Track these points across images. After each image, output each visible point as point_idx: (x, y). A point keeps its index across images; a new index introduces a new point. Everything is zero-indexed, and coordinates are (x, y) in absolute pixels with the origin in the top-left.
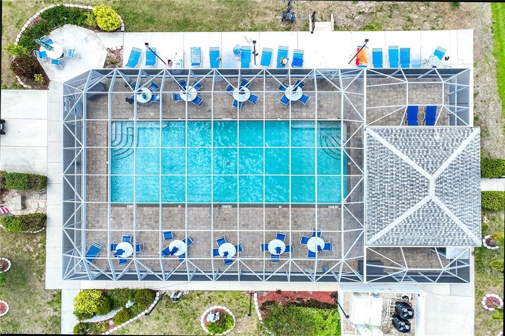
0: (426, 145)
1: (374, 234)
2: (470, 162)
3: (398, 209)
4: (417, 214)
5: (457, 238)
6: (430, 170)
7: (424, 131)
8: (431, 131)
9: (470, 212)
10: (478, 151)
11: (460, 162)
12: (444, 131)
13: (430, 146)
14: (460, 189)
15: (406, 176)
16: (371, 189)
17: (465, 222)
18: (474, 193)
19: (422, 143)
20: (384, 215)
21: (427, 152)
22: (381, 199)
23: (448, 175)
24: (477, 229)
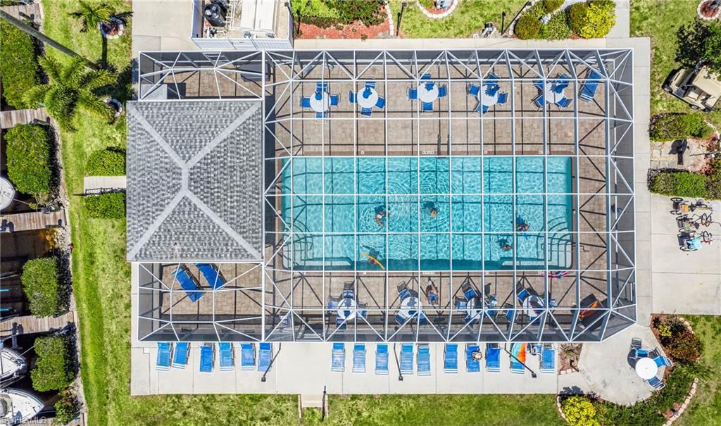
0: (191, 236)
1: (253, 116)
2: (139, 214)
3: (225, 150)
4: (203, 144)
5: (155, 112)
6: (187, 203)
7: (193, 255)
8: (184, 255)
9: (139, 147)
10: (130, 228)
11: (151, 214)
12: (169, 256)
13: (187, 236)
14: (151, 177)
15: (216, 194)
16: (257, 176)
17: (146, 134)
18: (134, 172)
19: (196, 239)
20: (242, 142)
21: (190, 227)
22: (245, 163)
23: (166, 196)
24: (132, 125)
